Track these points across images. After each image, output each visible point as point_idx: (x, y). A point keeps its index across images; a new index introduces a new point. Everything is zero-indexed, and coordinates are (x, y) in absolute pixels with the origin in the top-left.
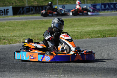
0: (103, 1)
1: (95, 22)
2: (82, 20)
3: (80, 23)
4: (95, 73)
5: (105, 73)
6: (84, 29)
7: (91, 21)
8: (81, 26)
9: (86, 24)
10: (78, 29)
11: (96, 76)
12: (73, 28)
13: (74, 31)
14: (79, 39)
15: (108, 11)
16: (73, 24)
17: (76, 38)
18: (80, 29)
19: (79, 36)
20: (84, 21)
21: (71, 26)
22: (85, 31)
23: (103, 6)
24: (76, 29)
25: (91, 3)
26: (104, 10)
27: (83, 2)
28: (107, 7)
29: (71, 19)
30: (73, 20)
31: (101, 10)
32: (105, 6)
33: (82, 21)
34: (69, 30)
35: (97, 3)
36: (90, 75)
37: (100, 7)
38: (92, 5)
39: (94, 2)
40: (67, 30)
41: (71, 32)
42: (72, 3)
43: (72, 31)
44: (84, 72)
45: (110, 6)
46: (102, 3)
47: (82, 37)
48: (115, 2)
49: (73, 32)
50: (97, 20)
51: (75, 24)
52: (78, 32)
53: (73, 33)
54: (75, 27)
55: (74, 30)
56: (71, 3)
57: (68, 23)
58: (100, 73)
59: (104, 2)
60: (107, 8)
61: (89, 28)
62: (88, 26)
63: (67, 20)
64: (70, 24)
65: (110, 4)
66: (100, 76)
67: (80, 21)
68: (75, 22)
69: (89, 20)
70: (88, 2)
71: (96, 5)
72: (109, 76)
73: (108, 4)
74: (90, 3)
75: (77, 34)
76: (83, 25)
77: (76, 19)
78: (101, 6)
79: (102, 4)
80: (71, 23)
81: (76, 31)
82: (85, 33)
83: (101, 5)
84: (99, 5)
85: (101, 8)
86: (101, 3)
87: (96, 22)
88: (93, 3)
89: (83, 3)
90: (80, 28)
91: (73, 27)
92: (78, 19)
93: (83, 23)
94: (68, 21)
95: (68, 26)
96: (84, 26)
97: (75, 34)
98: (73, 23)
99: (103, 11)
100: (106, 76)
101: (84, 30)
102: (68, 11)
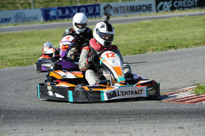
0: (60, 4)
1: (48, 37)
2: (28, 34)
3: (25, 39)
4: (54, 120)
5: (71, 118)
6: (31, 50)
7: (42, 36)
8: (27, 45)
9: (34, 42)
10: (22, 50)
11: (57, 124)
12: (14, 49)
13: (15, 53)
14: (25, 66)
15: (68, 19)
16: (14, 42)
17: (20, 64)
18: (25, 50)
19: (25, 61)
20: (32, 36)
21: (10, 45)
23: (60, 12)
24: (18, 49)
25: (42, 7)
26: (63, 18)
27: (27, 5)
28: (67, 12)
29: (9, 35)
30: (13, 35)
31: (57, 18)
32: (64, 12)
33: (28, 36)
34: (7, 52)
35: (50, 7)
36: (48, 123)
37: (56, 13)
38: (42, 9)
39: (46, 6)
40: (4, 51)
41: (11, 55)
42: (10, 8)
43: (13, 53)
44: (37, 118)
45: (72, 11)
46: (59, 6)
47: (29, 62)
48: (79, 5)
49: (14, 55)
50: (52, 34)
51: (16, 42)
52: (22, 55)
53: (15, 57)
54: (18, 46)
55: (16, 51)
56: (8, 7)
57: (6, 40)
58: (63, 120)
59: (62, 5)
60: (68, 14)
61: (39, 48)
62: (39, 44)
63: (3, 36)
64: (9, 42)
65: (71, 8)
66: (64, 123)
67: (25, 37)
68: (16, 38)
69: (39, 35)
70: (37, 5)
71: (49, 11)
72: (78, 123)
73: (69, 8)
74: (39, 6)
75: (22, 58)
76: (30, 42)
77: (17, 34)
78: (58, 12)
79: (59, 8)
80: (10, 40)
81: (18, 52)
82: (34, 55)
83: (56, 9)
84: (54, 10)
85: (58, 14)
86: (56, 7)
87: (51, 37)
88: (44, 7)
89: (28, 8)
90: (25, 48)
91: (14, 47)
92: (22, 34)
93: (29, 39)
94: (5, 37)
95: (5, 45)
96: (31, 44)
97: (18, 57)
98: (14, 40)
99: (61, 20)
100: (73, 124)
101: (32, 52)
102: (4, 20)
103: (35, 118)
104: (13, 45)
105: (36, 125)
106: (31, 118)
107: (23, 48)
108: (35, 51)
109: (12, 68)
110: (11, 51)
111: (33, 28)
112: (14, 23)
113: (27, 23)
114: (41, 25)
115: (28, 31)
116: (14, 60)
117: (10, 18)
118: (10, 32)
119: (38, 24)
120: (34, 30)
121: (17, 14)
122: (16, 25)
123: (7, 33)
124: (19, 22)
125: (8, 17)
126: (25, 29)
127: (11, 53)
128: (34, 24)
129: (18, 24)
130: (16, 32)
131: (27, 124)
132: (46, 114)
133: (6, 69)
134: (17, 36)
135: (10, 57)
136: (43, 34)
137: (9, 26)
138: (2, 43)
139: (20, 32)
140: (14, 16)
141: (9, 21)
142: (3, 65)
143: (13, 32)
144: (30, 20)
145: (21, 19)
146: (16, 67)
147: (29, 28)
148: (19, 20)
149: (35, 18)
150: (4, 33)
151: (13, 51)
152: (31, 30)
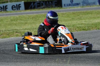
2: (89, 12)
3: (87, 15)
6: (91, 21)
7: (98, 13)
8: (89, 19)
9: (92, 17)
12: (81, 21)
13: (81, 23)
14: (87, 30)
16: (81, 17)
17: (84, 30)
19: (86, 28)
20: (91, 14)
21: (79, 18)
22: (92, 23)
24: (83, 21)
29: (79, 13)
30: (80, 13)
33: (89, 14)
34: (77, 23)
41: (79, 24)
47: (89, 28)
49: (80, 24)
51: (82, 17)
52: (85, 24)
53: (81, 25)
54: (83, 19)
55: (82, 22)
57: (76, 16)
61: (95, 20)
62: (95, 18)
63: (75, 13)
64: (78, 17)
67: (87, 14)
68: (82, 14)
69: (96, 13)
75: (85, 26)
76: (90, 17)
77: (83, 12)
80: (79, 16)
81: (83, 23)
82: (92, 24)
90: (87, 20)
91: (81, 19)
92: (86, 12)
93: (90, 15)
94: (76, 14)
95: (76, 18)
96: (91, 18)
97: (83, 26)
98: (81, 16)
102: (76, 4)
103: (90, 60)
104: (80, 19)
105: (90, 65)
106: (88, 60)
107: (86, 21)
108: (93, 22)
109: (79, 32)
110: (79, 22)
111: (92, 9)
112: (82, 6)
113: (89, 6)
114: (97, 7)
115: (89, 11)
116: (80, 27)
117: (80, 3)
118: (79, 11)
119: (96, 7)
120: (93, 10)
121: (83, 1)
122: (83, 7)
123: (77, 11)
124: (85, 6)
125: (78, 3)
126: (88, 9)
127: (79, 23)
128: (93, 6)
129: (84, 6)
130: (82, 11)
131: (85, 64)
132: (97, 59)
133: (75, 32)
134: (83, 14)
135: (78, 26)
136: (98, 12)
137: (79, 8)
138: (74, 17)
139: (85, 11)
140: (82, 2)
141: (79, 5)
142: (74, 30)
143: (81, 11)
144: (91, 4)
145: (86, 4)
146: (81, 31)
147: (90, 9)
148: (85, 5)
149: (94, 3)
150: (75, 11)
151: (80, 22)
152: (91, 10)
